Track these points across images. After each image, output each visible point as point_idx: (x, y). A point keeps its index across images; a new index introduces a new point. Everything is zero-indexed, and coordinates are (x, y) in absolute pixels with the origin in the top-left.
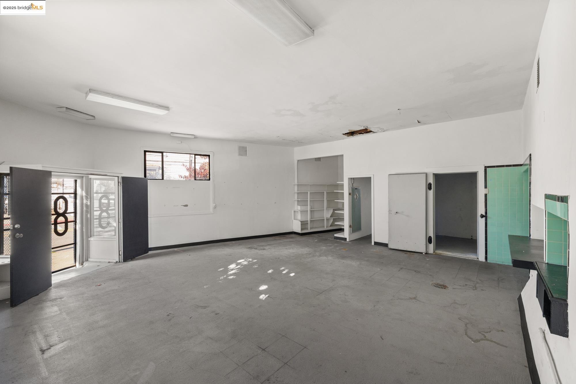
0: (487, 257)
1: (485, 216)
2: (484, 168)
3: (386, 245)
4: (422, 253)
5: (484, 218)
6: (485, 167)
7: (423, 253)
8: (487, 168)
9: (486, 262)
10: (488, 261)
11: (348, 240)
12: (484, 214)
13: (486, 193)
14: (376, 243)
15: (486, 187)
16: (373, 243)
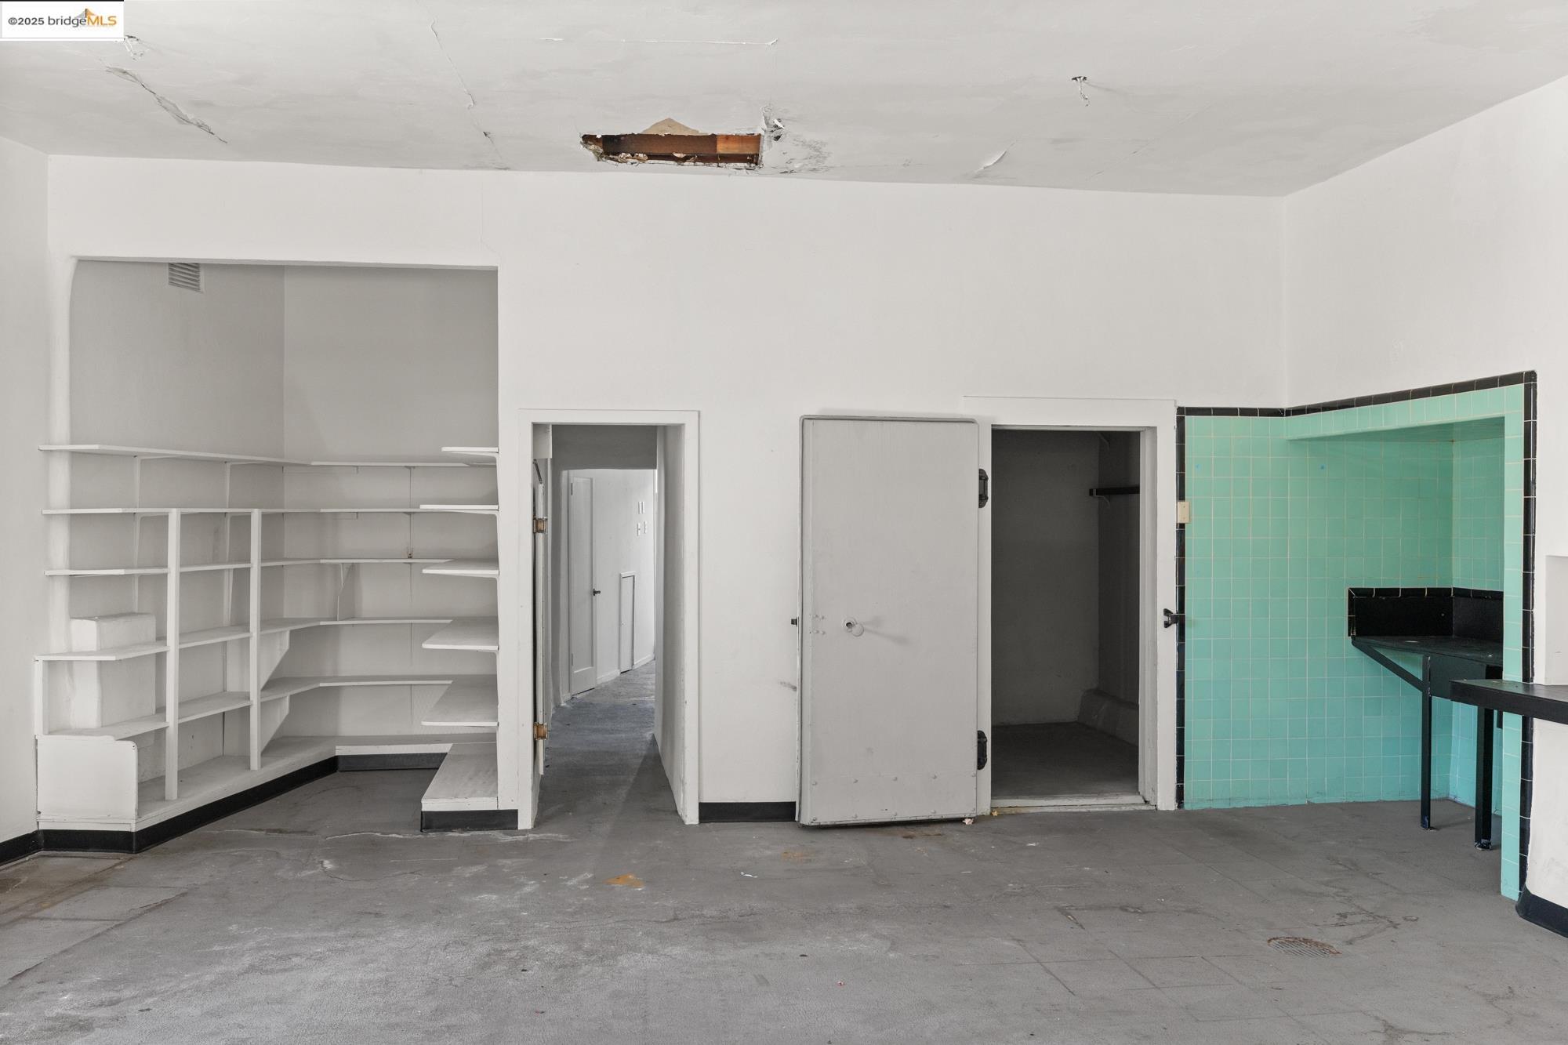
0: (1182, 787)
1: (1178, 620)
2: (1174, 416)
3: (784, 812)
4: (960, 820)
5: (1174, 628)
6: (1181, 410)
7: (967, 821)
8: (1186, 417)
9: (1181, 810)
10: (1187, 806)
11: (525, 821)
12: (1174, 610)
13: (1183, 522)
14: (711, 812)
15: (1181, 496)
16: (691, 816)
